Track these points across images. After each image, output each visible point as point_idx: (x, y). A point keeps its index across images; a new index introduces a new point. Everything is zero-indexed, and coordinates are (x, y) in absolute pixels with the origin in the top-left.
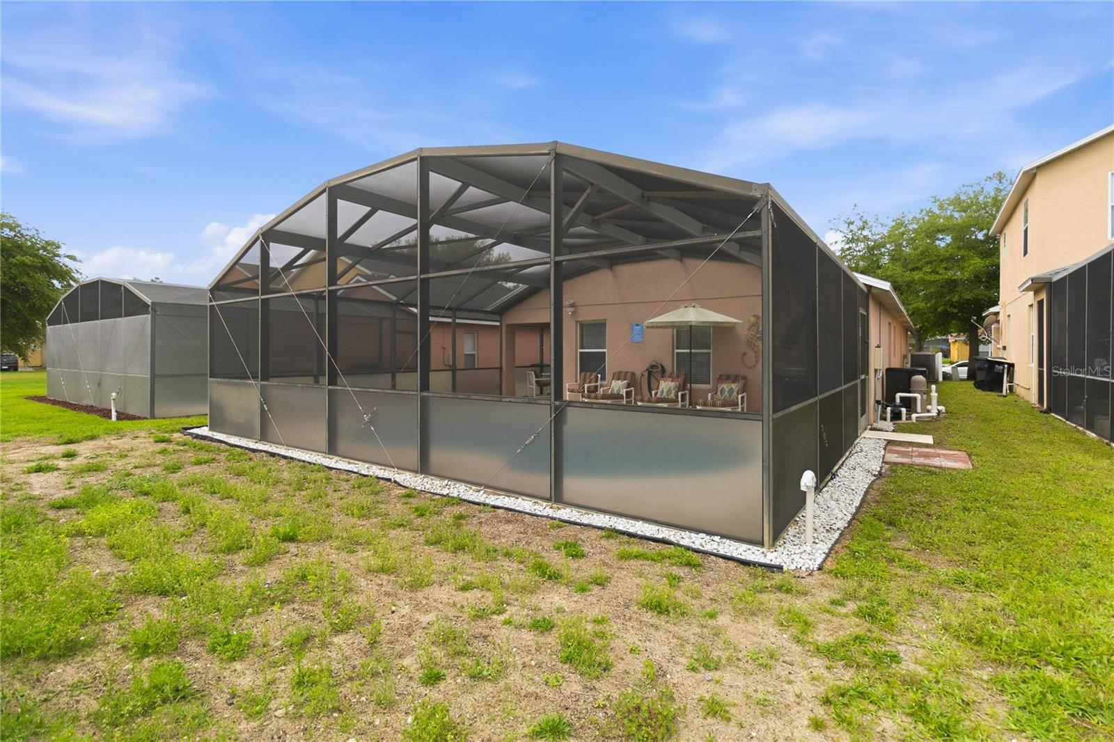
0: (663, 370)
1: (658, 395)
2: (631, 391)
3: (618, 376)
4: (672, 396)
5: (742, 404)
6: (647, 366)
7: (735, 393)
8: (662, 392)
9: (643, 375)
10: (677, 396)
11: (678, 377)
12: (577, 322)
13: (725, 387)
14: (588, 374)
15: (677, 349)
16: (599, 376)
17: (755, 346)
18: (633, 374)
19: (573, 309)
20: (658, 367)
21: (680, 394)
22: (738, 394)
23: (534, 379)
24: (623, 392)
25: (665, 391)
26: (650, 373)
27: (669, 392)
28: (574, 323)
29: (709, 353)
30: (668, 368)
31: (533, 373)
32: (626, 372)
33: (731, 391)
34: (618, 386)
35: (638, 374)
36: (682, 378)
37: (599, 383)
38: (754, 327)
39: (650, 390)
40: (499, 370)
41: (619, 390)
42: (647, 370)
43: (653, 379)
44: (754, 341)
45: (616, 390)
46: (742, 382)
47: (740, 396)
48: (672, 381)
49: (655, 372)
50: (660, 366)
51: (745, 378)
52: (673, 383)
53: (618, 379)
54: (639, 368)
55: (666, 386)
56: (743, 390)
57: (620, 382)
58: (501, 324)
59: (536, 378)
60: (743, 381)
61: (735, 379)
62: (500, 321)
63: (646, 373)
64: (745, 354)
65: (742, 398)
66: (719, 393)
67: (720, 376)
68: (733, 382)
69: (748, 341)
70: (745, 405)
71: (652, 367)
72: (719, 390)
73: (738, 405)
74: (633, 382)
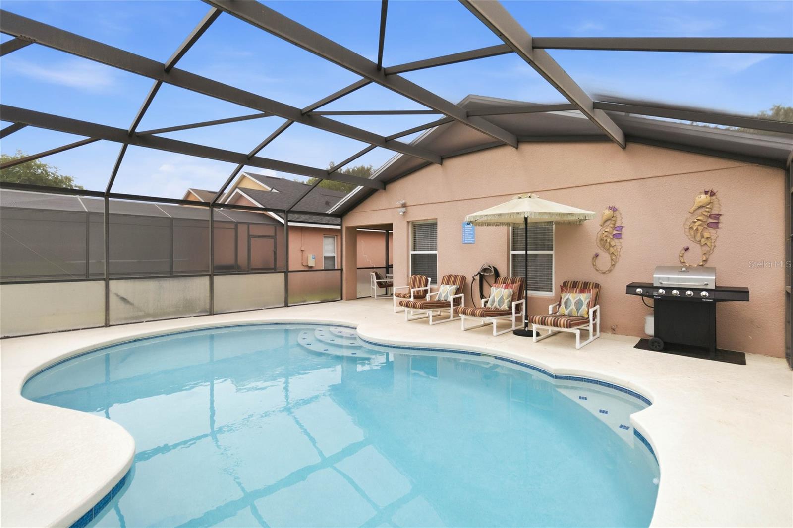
0: (497, 274)
1: (489, 305)
2: (461, 297)
3: (448, 280)
4: (505, 307)
5: (594, 320)
6: (479, 270)
7: (584, 307)
8: (493, 301)
9: (474, 279)
10: (510, 307)
11: (513, 282)
12: (408, 222)
13: (572, 297)
14: (418, 277)
15: (514, 249)
16: (430, 279)
17: (610, 245)
18: (464, 279)
19: (404, 209)
20: (491, 272)
21: (514, 304)
22: (588, 306)
23: (375, 281)
24: (450, 299)
25: (497, 300)
26: (482, 278)
27: (501, 301)
28: (406, 224)
29: (552, 255)
30: (503, 273)
31: (374, 274)
32: (456, 277)
33: (579, 304)
34: (446, 292)
35: (469, 279)
36: (517, 285)
37: (429, 287)
38: (609, 223)
39: (482, 296)
40: (340, 272)
41: (447, 296)
42: (479, 273)
43: (485, 285)
44: (608, 240)
45: (443, 295)
46: (593, 292)
47: (591, 311)
48: (506, 288)
49: (488, 275)
50: (493, 270)
51: (597, 286)
52: (506, 290)
53: (447, 284)
54: (470, 272)
55: (499, 294)
56: (596, 301)
57: (448, 286)
58: (342, 228)
59: (377, 279)
60: (596, 290)
61: (584, 287)
62: (341, 225)
63: (478, 278)
64: (597, 255)
65: (595, 312)
66: (563, 305)
67: (565, 283)
68: (582, 291)
69: (601, 240)
70: (598, 320)
71: (485, 270)
72: (563, 301)
73: (588, 322)
74: (463, 287)
